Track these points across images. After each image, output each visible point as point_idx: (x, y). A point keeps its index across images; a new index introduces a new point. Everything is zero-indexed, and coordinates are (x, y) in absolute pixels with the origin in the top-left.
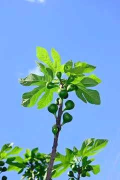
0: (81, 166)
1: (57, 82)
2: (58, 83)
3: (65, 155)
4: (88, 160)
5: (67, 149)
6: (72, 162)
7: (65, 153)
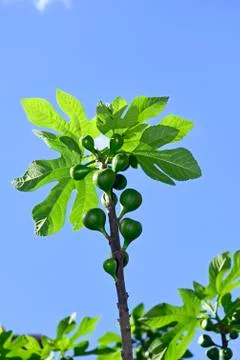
0: (222, 318)
1: (90, 159)
2: (94, 161)
3: (181, 304)
4: (233, 300)
5: (182, 290)
6: (202, 315)
7: (181, 299)
